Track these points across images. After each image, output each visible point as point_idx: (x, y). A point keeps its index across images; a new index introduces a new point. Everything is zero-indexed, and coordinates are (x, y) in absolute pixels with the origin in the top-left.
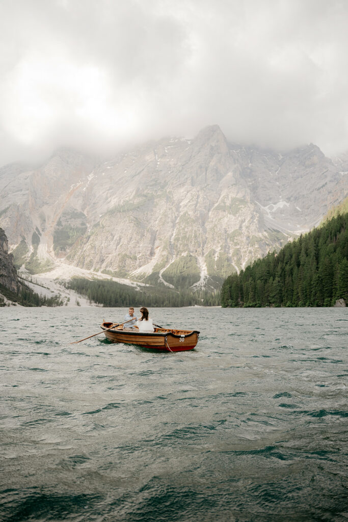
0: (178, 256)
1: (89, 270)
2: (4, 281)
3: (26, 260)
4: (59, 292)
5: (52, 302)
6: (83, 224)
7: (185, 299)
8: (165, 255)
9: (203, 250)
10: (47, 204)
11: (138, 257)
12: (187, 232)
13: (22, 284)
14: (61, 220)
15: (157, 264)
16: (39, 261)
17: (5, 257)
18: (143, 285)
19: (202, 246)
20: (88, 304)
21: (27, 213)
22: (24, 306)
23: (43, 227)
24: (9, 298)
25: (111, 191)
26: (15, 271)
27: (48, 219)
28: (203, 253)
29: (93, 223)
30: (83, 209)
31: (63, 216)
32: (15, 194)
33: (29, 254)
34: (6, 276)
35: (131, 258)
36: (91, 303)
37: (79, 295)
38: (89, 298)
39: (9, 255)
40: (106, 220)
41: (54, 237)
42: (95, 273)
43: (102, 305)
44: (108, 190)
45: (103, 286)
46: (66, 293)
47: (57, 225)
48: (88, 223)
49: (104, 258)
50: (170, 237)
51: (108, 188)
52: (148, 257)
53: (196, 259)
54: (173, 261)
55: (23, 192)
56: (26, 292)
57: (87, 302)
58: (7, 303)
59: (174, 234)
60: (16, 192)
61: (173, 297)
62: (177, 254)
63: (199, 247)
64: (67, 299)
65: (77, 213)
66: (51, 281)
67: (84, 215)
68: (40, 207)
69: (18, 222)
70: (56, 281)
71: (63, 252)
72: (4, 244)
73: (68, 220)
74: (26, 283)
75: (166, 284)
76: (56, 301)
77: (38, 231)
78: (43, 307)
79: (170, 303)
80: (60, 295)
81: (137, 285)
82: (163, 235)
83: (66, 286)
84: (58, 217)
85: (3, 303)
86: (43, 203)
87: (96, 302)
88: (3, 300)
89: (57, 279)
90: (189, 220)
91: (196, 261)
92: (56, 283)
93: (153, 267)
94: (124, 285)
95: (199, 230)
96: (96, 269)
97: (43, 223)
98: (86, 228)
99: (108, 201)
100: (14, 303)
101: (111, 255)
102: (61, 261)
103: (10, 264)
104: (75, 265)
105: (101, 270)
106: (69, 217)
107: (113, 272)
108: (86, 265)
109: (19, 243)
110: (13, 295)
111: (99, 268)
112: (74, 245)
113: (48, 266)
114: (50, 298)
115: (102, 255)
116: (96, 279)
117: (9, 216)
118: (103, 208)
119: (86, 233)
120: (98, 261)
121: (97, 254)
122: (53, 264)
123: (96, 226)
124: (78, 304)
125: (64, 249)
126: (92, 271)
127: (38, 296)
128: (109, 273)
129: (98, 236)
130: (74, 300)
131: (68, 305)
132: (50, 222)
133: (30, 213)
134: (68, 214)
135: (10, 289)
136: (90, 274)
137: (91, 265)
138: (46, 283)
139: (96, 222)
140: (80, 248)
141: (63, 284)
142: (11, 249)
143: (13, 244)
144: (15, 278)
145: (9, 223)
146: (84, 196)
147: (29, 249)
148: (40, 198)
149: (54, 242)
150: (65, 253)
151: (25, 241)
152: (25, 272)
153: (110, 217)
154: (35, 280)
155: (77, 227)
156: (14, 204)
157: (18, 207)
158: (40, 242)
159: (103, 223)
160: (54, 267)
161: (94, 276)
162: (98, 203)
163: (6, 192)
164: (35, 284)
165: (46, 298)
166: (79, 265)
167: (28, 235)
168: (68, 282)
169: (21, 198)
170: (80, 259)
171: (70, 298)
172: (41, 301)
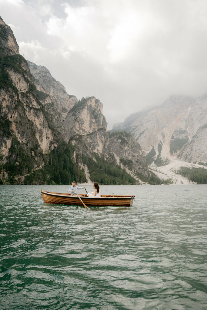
1: (191, 163)
2: (140, 171)
3: (155, 159)
4: (172, 176)
5: (166, 182)
6: (186, 136)
10: (166, 127)
13: (151, 172)
14: (173, 135)
16: (162, 159)
17: (140, 158)
20: (188, 182)
21: (154, 133)
22: (150, 184)
23: (164, 140)
24: (142, 180)
25: (201, 116)
26: (146, 166)
27: (166, 135)
29: (192, 136)
30: (186, 127)
31: (175, 133)
33: (156, 156)
34: (141, 168)
36: (189, 182)
37: (183, 178)
38: (189, 179)
39: (143, 157)
40: (199, 133)
41: (170, 145)
42: (194, 164)
43: (196, 183)
44: (200, 115)
45: (198, 172)
46: (176, 177)
47: (171, 138)
48: (189, 136)
49: (199, 156)
51: (200, 114)
55: (151, 122)
56: (153, 176)
58: (141, 183)
64: (176, 180)
65: (183, 130)
66: (168, 170)
67: (187, 131)
68: (161, 129)
69: (150, 138)
71: (175, 153)
72: (140, 151)
73: (178, 135)
74: (153, 172)
76: (170, 181)
77: (161, 142)
78: (162, 184)
80: (172, 178)
83: (176, 173)
85: (138, 183)
86: (163, 127)
87: (192, 182)
88: (139, 182)
89: (172, 168)
92: (170, 171)
96: (195, 162)
97: (163, 138)
98: (188, 139)
99: (200, 122)
100: (144, 183)
101: (203, 154)
102: (174, 158)
103: (144, 162)
104: (183, 161)
105: (197, 163)
106: (178, 133)
107: (205, 163)
108: (189, 160)
109: (151, 150)
110: (145, 179)
111: (196, 161)
112: (182, 149)
113: (167, 162)
114: (166, 180)
115: (198, 153)
116: (194, 168)
117: (144, 136)
118: (197, 126)
119: (188, 142)
120: (196, 157)
121: (195, 153)
122: (170, 160)
123: (194, 137)
124: (182, 183)
125: (176, 151)
126: (192, 163)
127: (159, 179)
128: (202, 164)
129: (195, 143)
130: (180, 180)
131: (176, 183)
132: (168, 137)
133: (156, 133)
134: (177, 131)
135: (144, 175)
136: (191, 165)
137: (191, 160)
138: (165, 172)
139: (194, 135)
140: (185, 151)
141: (174, 171)
142: (146, 153)
143: (147, 150)
144: (147, 169)
145: (145, 139)
146: (186, 120)
147: (156, 153)
148: (161, 124)
149: (170, 148)
150: (177, 154)
151: (154, 148)
152: (154, 166)
153: (202, 131)
154: (159, 170)
155: (183, 139)
156: (147, 129)
157: (149, 130)
158: (162, 148)
159: (197, 135)
160: (170, 162)
161: (193, 166)
162: (194, 123)
163: (142, 123)
164: (159, 172)
165: (164, 179)
166: (185, 161)
167: (156, 145)
168: (178, 170)
169: (150, 125)
170: (185, 157)
171: (178, 180)
172: (161, 181)
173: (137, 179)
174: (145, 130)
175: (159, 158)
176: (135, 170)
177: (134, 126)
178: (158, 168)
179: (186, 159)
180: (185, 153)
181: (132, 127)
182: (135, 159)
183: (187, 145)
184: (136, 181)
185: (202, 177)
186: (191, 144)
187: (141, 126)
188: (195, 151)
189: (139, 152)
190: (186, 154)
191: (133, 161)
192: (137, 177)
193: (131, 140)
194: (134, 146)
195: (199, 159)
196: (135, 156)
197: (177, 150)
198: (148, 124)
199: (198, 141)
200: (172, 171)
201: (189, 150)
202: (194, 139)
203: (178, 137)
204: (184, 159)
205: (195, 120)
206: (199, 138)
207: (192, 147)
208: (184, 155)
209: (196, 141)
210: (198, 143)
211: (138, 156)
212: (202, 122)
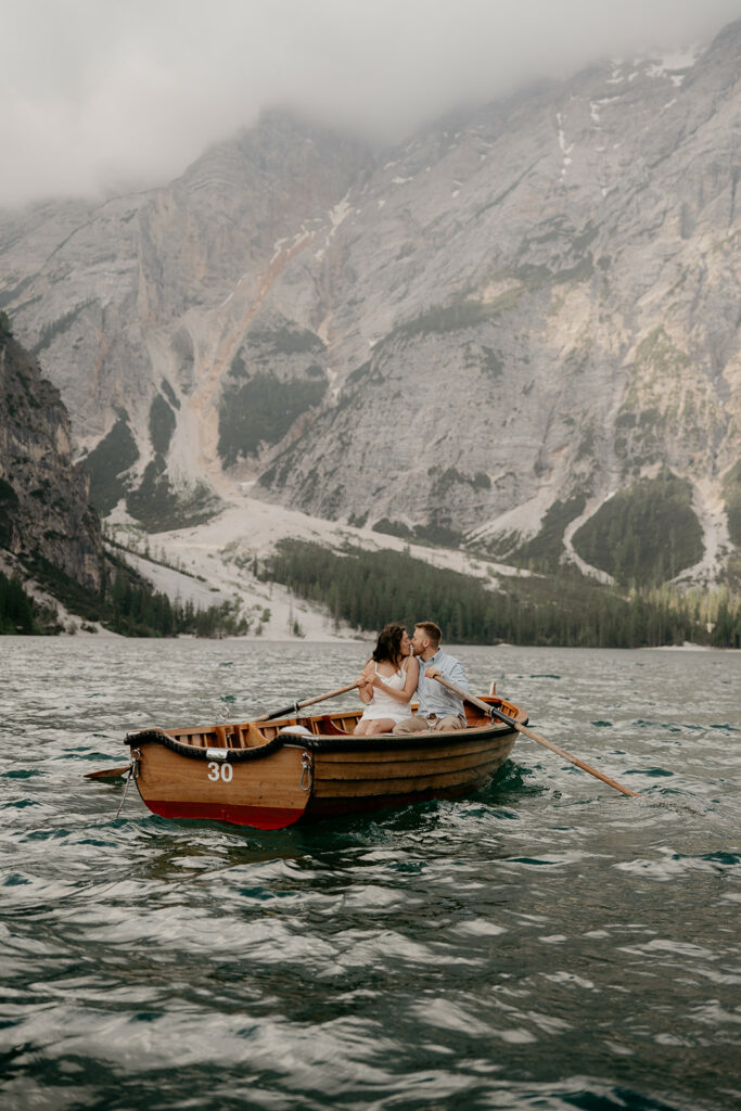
0: (630, 477)
1: (335, 519)
2: (57, 552)
3: (130, 486)
4: (236, 590)
5: (214, 623)
6: (315, 370)
7: (650, 621)
8: (583, 474)
9: (716, 456)
10: (200, 303)
11: (493, 479)
12: (660, 396)
13: (118, 563)
14: (243, 356)
15: (557, 504)
16: (171, 491)
18: (510, 571)
19: (710, 443)
20: (330, 630)
21: (133, 331)
22: (120, 633)
23: (186, 381)
24: (74, 609)
25: (406, 260)
26: (93, 523)
27: (202, 355)
28: (714, 467)
29: (347, 369)
30: (317, 319)
31: (250, 345)
32: (95, 268)
33: (140, 467)
34: (63, 537)
35: (470, 482)
36: (337, 627)
37: (301, 602)
38: (333, 610)
39: (73, 470)
40: (391, 356)
41: (222, 414)
42: (354, 530)
44: (399, 257)
45: (380, 574)
46: (259, 595)
47: (230, 373)
48: (330, 367)
49: (383, 483)
50: (604, 414)
51: (398, 252)
52: (526, 478)
53: (690, 487)
54: (611, 495)
55: (119, 264)
56: (128, 588)
57: (325, 625)
58: (66, 624)
59: (617, 406)
60: (95, 262)
61: (609, 615)
62: (625, 471)
63: (701, 449)
64: (260, 614)
65: (296, 333)
66: (210, 556)
67: (318, 341)
68: (173, 314)
69: (104, 362)
71: (250, 460)
72: (60, 434)
73: (266, 358)
74: (130, 560)
75: (586, 569)
76: (227, 618)
77: (171, 393)
78: (182, 637)
79: (598, 632)
80: (240, 600)
81: (490, 570)
82: (578, 409)
83: (260, 572)
84: (234, 348)
85: (52, 624)
86: (186, 300)
87: (354, 626)
88: (54, 615)
89: (231, 547)
90: (667, 357)
91: (691, 495)
92: (225, 563)
93: (544, 514)
94: (448, 571)
95: (703, 391)
96: (357, 516)
97: (184, 367)
98: (326, 383)
99: (396, 294)
100: (89, 624)
101: (405, 474)
102: (240, 489)
103: (77, 499)
104: (290, 506)
105: (371, 522)
106: (270, 347)
107: (411, 528)
108: (324, 503)
109: (108, 430)
110: (87, 599)
111: (367, 513)
112: (288, 440)
113: (201, 505)
114: (206, 609)
115: (376, 471)
116: (358, 551)
117: (74, 343)
118: (380, 318)
119: (325, 401)
120: (363, 492)
121: (361, 468)
122: (217, 498)
123: (355, 376)
124: (297, 630)
125: (252, 450)
126: (342, 523)
127: (168, 603)
128: (397, 530)
129: (362, 411)
130: (286, 618)
131: (263, 632)
132: (209, 363)
133: (143, 333)
134: (266, 337)
135: (76, 577)
136: (336, 533)
137: (338, 505)
138: (193, 563)
139: (359, 365)
140: (304, 450)
141: (248, 565)
142: (81, 450)
143: (88, 432)
144: (94, 543)
145: (75, 365)
146: (318, 276)
147: (140, 449)
148: (174, 285)
149: (222, 429)
150: (257, 463)
151: (127, 423)
152: (128, 526)
153: (405, 347)
154: (160, 550)
155: (296, 382)
156: (91, 304)
157: (104, 312)
158: (175, 427)
159: (380, 367)
160: (220, 508)
161: (349, 541)
162: (363, 300)
163: (63, 264)
164: (159, 563)
165: (192, 608)
166: (303, 506)
167: (137, 404)
168: (266, 558)
169: (111, 282)
170: (303, 485)
171: (272, 612)
172: (176, 618)
173: (41, 599)
174: (78, 310)
175: (157, 481)
176: (23, 547)
177: (11, 279)
178: (151, 538)
179: (308, 500)
180: (304, 466)
182: (28, 480)
183: (319, 418)
184: (36, 613)
185: (410, 604)
186: (343, 416)
187: (54, 279)
188: (364, 455)
189: (53, 441)
190: (312, 467)
191: (16, 486)
192: (43, 590)
193: (9, 359)
194: (26, 401)
195: (381, 505)
196: (26, 460)
197: (262, 442)
198: (95, 273)
199: (383, 403)
200: (233, 560)
201: (330, 451)
202: (360, 387)
203: (267, 371)
204: (298, 498)
205: (367, 281)
206: (386, 385)
207: (345, 433)
208: (298, 472)
209: (371, 402)
210: (383, 413)
211: (44, 464)
212: (405, 295)
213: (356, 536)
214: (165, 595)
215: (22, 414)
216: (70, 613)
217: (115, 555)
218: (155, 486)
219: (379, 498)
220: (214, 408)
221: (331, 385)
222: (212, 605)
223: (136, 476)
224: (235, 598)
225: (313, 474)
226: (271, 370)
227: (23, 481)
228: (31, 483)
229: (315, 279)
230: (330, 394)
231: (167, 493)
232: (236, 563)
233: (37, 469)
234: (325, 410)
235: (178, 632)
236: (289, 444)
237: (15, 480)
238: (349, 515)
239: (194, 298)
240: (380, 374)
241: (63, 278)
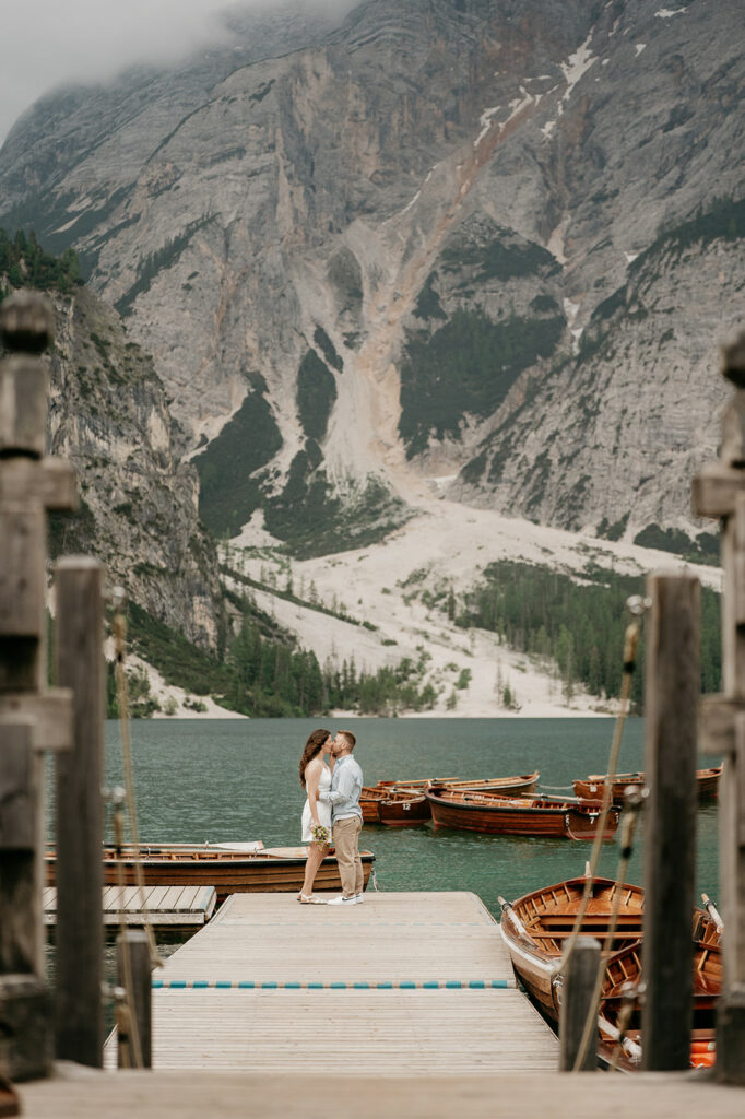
1: (578, 529)
2: (154, 595)
3: (270, 489)
4: (420, 640)
6: (545, 302)
10: (370, 211)
13: (241, 604)
14: (436, 287)
16: (332, 495)
17: (156, 483)
20: (560, 698)
22: (240, 711)
23: (350, 328)
24: (173, 678)
25: (679, 131)
26: (205, 549)
27: (374, 287)
29: (592, 299)
30: (547, 226)
31: (446, 269)
32: (215, 170)
33: (284, 460)
34: (162, 572)
36: (569, 693)
37: (519, 657)
38: (562, 667)
40: (656, 277)
41: (406, 374)
42: (606, 545)
44: (668, 127)
46: (455, 648)
47: (416, 313)
48: (569, 296)
49: (649, 471)
51: (666, 119)
56: (257, 644)
57: (551, 692)
58: (162, 700)
60: (214, 162)
64: (456, 677)
65: (514, 247)
66: (386, 591)
67: (550, 258)
68: (331, 229)
69: (228, 307)
70: (408, 591)
71: (448, 443)
72: (154, 421)
73: (471, 287)
74: (263, 602)
76: (405, 685)
77: (328, 346)
80: (426, 657)
83: (458, 614)
84: (423, 273)
85: (142, 701)
86: (348, 207)
87: (594, 692)
88: (145, 687)
89: (418, 577)
92: (407, 600)
96: (611, 523)
97: (348, 307)
98: (562, 321)
99: (665, 182)
100: (194, 698)
101: (683, 455)
102: (434, 487)
103: (181, 514)
104: (508, 510)
105: (633, 530)
106: (475, 270)
107: (693, 538)
108: (560, 504)
109: (237, 407)
110: (195, 661)
111: (626, 518)
112: (504, 411)
113: (375, 515)
114: (374, 672)
115: (638, 452)
116: (609, 575)
117: (185, 282)
118: (641, 217)
119: (562, 349)
120: (619, 485)
122: (399, 503)
123: (605, 309)
124: (508, 699)
125: (450, 427)
126: (588, 536)
127: (315, 666)
128: (672, 542)
129: (615, 363)
130: (491, 681)
131: (459, 704)
132: (384, 299)
133: (286, 261)
134: (470, 256)
135: (181, 631)
136: (577, 550)
137: (581, 507)
138: (360, 602)
139: (612, 291)
140: (529, 424)
141: (441, 603)
142: (198, 439)
143: (207, 411)
144: (206, 580)
145: (187, 314)
146: (547, 161)
147: (283, 434)
148: (330, 186)
149: (405, 398)
150: (460, 447)
151: (266, 396)
152: (266, 549)
153: (676, 262)
154: (307, 584)
155: (516, 321)
156: (208, 222)
157: (227, 233)
158: (335, 398)
159: (640, 295)
160: (403, 518)
161: (597, 562)
162: (616, 193)
163: (169, 167)
164: (306, 605)
165: (353, 671)
166: (528, 510)
167: (279, 367)
168: (469, 591)
169: (239, 188)
170: (527, 479)
171: (473, 674)
172: (329, 686)
173: (127, 664)
174: (190, 232)
175: (309, 480)
177: (97, 194)
178: (298, 567)
179: (536, 501)
180: (530, 450)
181: (71, 197)
182: (109, 491)
183: (550, 376)
184: (118, 686)
187: (156, 191)
188: (619, 428)
189: (144, 432)
190: (542, 451)
191: (92, 500)
192: (130, 651)
193: (80, 317)
194: (104, 376)
195: (649, 502)
196: (106, 462)
197: (466, 414)
198: (215, 177)
199: (645, 348)
200: (420, 596)
201: (566, 425)
202: (612, 325)
203: (472, 307)
204: (521, 499)
205: (620, 165)
206: (649, 321)
207: (589, 397)
208: (520, 458)
209: (628, 348)
210: (645, 364)
211: (132, 468)
212: (679, 182)
213: (608, 553)
214: (312, 653)
215: (98, 395)
216: (168, 684)
217: (240, 595)
218: (306, 488)
219: (645, 493)
220: (393, 367)
221: (570, 324)
222: (383, 666)
223: (278, 474)
224: (420, 654)
225: (542, 460)
226: (478, 306)
227: (102, 492)
228: (113, 494)
229: (541, 164)
230: (568, 338)
231: (324, 497)
232: (423, 601)
233: (122, 473)
234: (558, 362)
235: (332, 708)
236: (506, 417)
237: (91, 490)
238: (598, 521)
239: (362, 203)
240: (641, 305)
241: (168, 188)
